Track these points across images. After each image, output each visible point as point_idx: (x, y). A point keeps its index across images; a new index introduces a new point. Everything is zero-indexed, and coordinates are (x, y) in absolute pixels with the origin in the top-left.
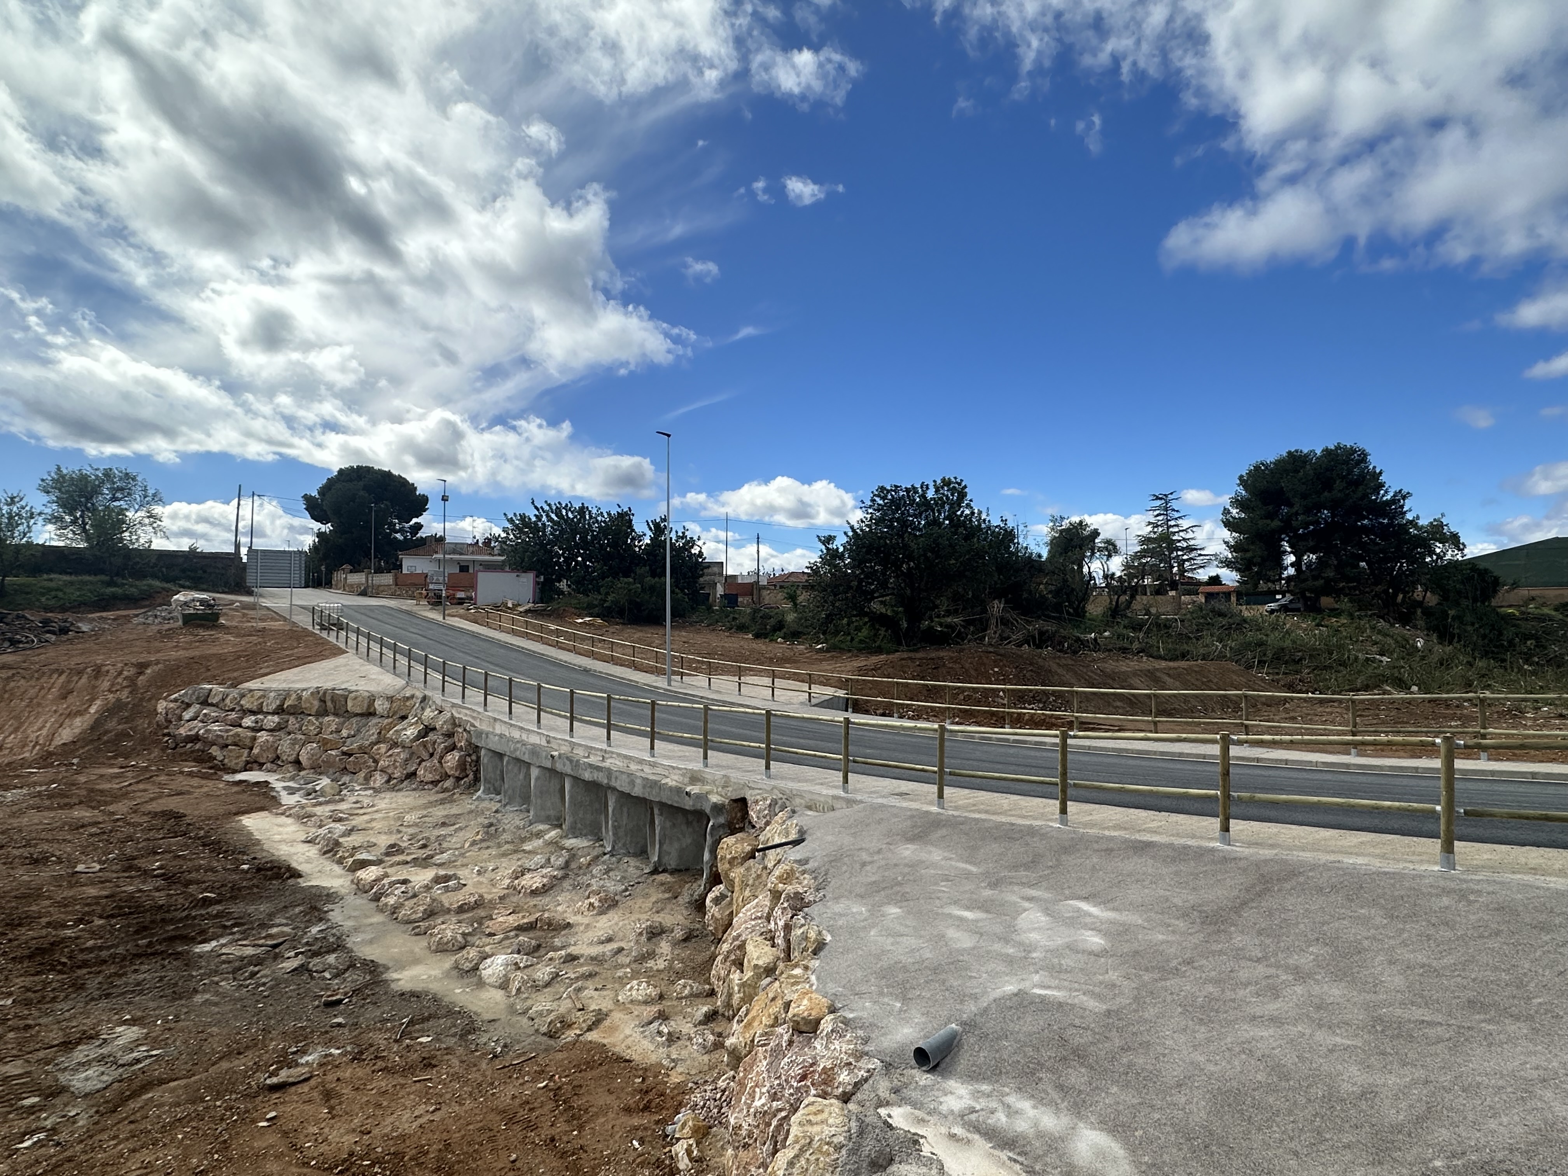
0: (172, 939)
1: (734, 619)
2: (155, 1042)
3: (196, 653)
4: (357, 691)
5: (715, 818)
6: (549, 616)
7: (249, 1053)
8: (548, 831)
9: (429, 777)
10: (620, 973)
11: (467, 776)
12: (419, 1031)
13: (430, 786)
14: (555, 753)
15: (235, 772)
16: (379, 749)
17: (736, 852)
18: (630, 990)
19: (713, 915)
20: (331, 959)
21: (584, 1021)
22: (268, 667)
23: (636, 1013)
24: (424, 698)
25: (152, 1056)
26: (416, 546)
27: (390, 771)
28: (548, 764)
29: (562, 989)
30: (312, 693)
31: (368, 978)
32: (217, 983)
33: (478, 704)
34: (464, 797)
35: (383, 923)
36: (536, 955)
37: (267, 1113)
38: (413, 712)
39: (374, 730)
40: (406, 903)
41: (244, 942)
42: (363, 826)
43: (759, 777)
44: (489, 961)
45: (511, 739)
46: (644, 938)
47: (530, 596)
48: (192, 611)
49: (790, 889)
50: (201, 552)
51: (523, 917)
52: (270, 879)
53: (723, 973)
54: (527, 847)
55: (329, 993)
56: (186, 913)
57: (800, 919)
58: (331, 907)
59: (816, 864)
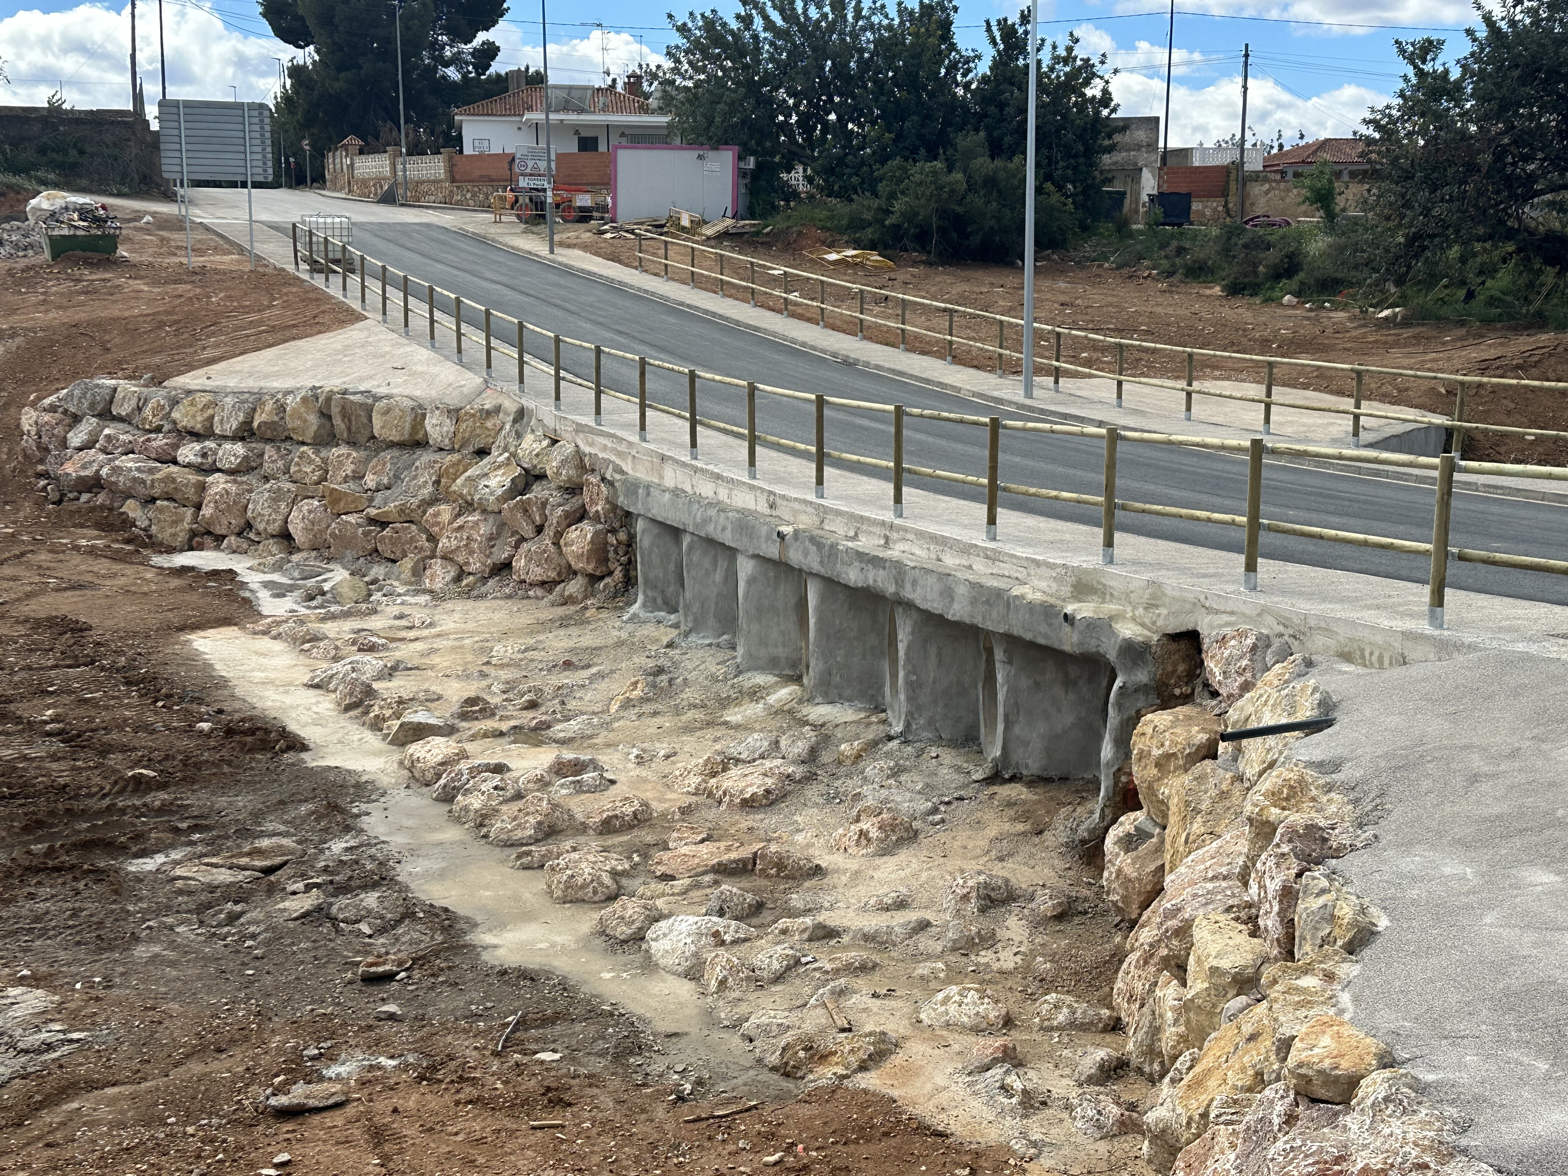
0: (87, 846)
1: (1180, 251)
2: (75, 1019)
3: (81, 315)
4: (389, 397)
5: (1128, 671)
6: (768, 245)
7: (236, 1051)
8: (774, 687)
9: (537, 573)
10: (923, 969)
11: (610, 573)
12: (537, 1040)
13: (539, 592)
14: (786, 529)
15: (171, 550)
16: (437, 514)
17: (1174, 743)
18: (946, 1001)
19: (1119, 872)
20: (371, 899)
21: (852, 1051)
22: (217, 345)
23: (956, 1047)
24: (521, 414)
25: (71, 1041)
26: (488, 95)
27: (460, 559)
28: (772, 551)
29: (807, 990)
30: (304, 399)
31: (439, 938)
32: (171, 928)
33: (625, 426)
34: (604, 614)
35: (462, 842)
36: (755, 921)
37: (272, 1155)
38: (500, 441)
39: (426, 477)
40: (504, 808)
41: (214, 860)
42: (416, 662)
43: (1230, 588)
44: (663, 925)
45: (696, 500)
46: (972, 906)
47: (727, 200)
48: (66, 232)
49: (1297, 818)
50: (72, 111)
51: (728, 849)
52: (250, 751)
53: (1139, 987)
54: (734, 716)
55: (370, 959)
56: (106, 802)
57: (1317, 877)
58: (364, 807)
59: (1359, 774)
